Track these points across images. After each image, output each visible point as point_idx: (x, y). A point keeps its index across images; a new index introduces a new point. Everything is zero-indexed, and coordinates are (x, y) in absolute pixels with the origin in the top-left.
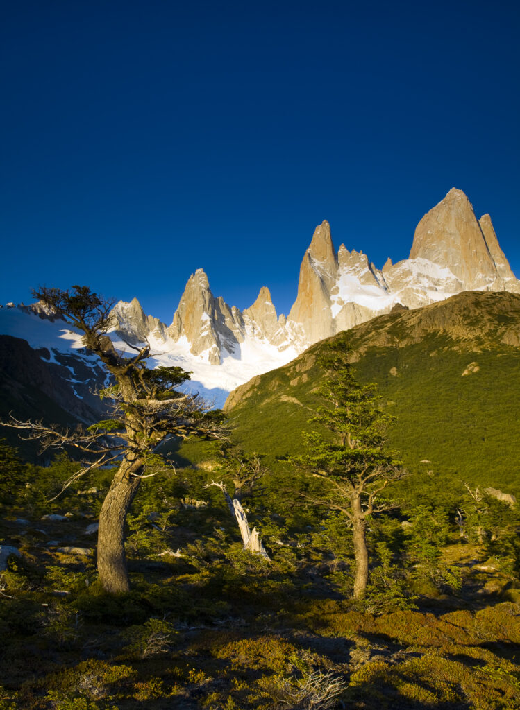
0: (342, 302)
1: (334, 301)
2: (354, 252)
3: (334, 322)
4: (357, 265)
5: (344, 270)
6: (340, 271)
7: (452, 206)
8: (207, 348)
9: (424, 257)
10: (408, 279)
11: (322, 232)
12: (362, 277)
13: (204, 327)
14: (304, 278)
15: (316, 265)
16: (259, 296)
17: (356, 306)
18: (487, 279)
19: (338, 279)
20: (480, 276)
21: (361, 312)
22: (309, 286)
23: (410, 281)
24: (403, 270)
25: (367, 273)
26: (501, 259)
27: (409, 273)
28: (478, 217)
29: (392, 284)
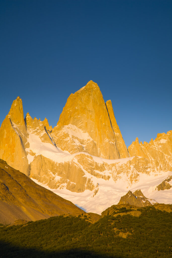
0: (33, 154)
1: (28, 152)
2: (35, 119)
3: (29, 167)
4: (38, 128)
5: (30, 131)
6: (28, 131)
7: (91, 93)
11: (17, 105)
12: (42, 137)
14: (6, 135)
15: (15, 126)
17: (42, 157)
18: (110, 143)
19: (28, 138)
20: (107, 140)
21: (46, 161)
22: (11, 141)
23: (68, 141)
24: (64, 133)
25: (45, 134)
26: (117, 130)
27: (67, 135)
28: (105, 101)
29: (57, 142)
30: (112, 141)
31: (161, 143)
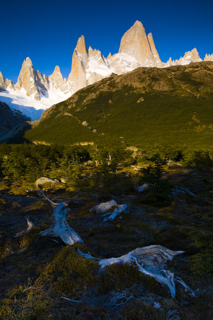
0: (90, 73)
1: (87, 72)
2: (95, 50)
3: (87, 81)
4: (96, 56)
5: (91, 58)
6: (89, 58)
7: (136, 29)
8: (33, 93)
9: (124, 52)
10: (118, 62)
11: (81, 41)
12: (99, 61)
13: (32, 84)
14: (74, 62)
15: (79, 56)
16: (55, 70)
17: (96, 74)
18: (150, 62)
19: (89, 62)
20: (147, 60)
21: (99, 77)
22: (76, 65)
24: (116, 58)
25: (101, 59)
26: (156, 53)
27: (118, 59)
28: (147, 35)
29: (111, 64)
31: (187, 59)
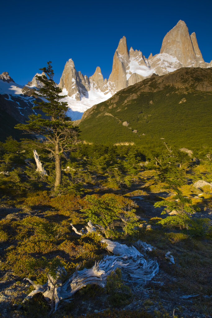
0: (131, 73)
1: (128, 73)
2: (136, 51)
3: (127, 82)
4: (137, 56)
5: (132, 59)
6: (130, 59)
7: (179, 29)
8: (74, 94)
9: (166, 52)
10: (159, 63)
11: (123, 42)
12: (139, 62)
13: (73, 84)
15: (120, 56)
16: (96, 71)
17: (137, 75)
18: (192, 62)
19: (129, 63)
20: (189, 61)
21: (139, 77)
22: (117, 66)
23: (160, 63)
24: (157, 59)
25: (142, 60)
26: (199, 53)
27: (159, 60)
28: (190, 34)
29: (152, 65)
30: (194, 61)
